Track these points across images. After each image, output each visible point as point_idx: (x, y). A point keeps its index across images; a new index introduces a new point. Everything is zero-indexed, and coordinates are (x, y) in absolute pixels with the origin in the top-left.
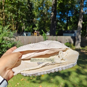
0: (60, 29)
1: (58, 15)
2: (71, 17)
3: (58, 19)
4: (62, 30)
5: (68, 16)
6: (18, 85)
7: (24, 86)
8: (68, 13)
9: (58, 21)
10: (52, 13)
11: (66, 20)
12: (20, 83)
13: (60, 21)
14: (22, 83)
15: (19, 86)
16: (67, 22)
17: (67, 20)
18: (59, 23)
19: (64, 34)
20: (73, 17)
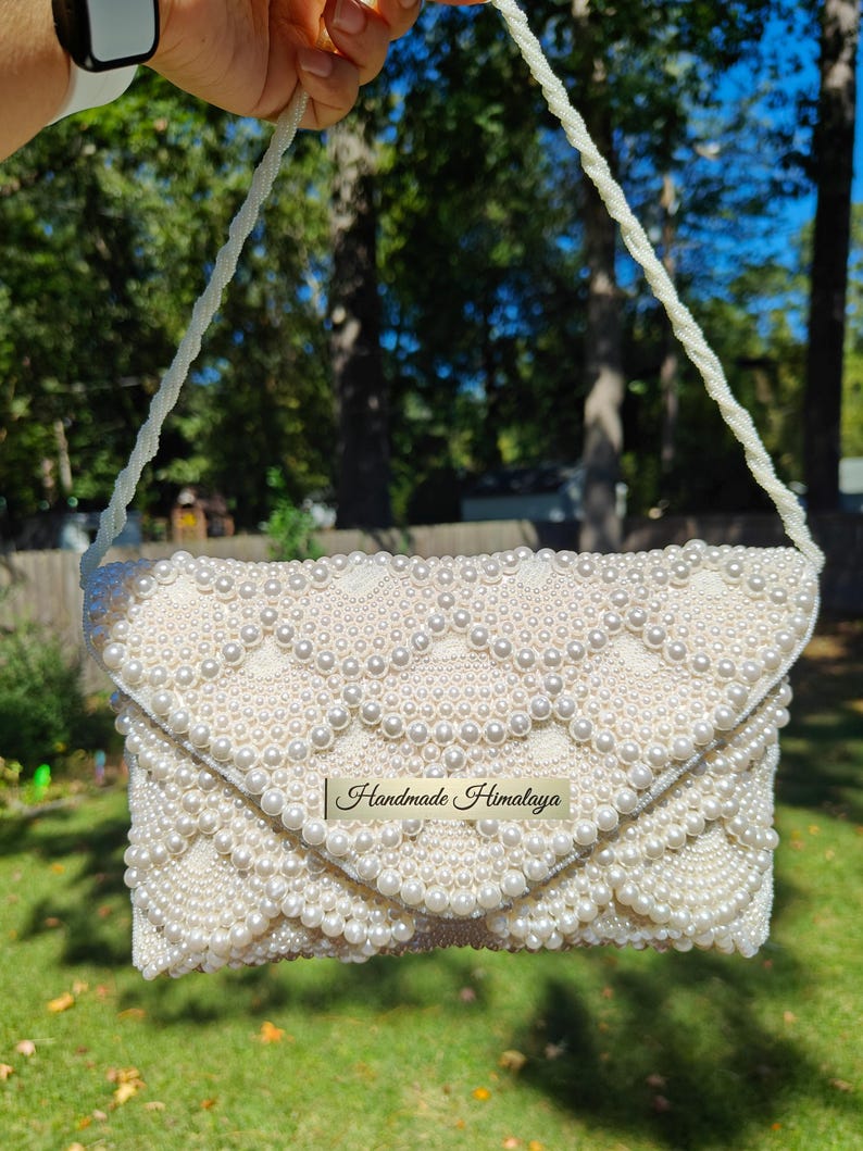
1: (399, 330)
2: (521, 344)
3: (408, 371)
4: (449, 470)
5: (496, 333)
6: (24, 1058)
7: (91, 1058)
8: (489, 306)
9: (401, 387)
10: (339, 315)
11: (482, 377)
12: (49, 1042)
13: (422, 382)
14: (67, 1033)
15: (40, 1069)
16: (490, 386)
17: (490, 369)
18: (416, 411)
19: (468, 506)
20: (542, 343)
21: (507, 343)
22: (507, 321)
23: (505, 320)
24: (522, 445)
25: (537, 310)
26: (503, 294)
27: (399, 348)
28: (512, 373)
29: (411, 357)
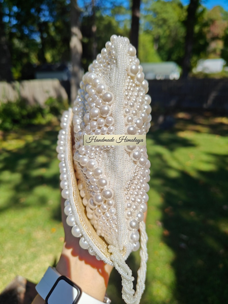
0: (25, 61)
1: (10, 16)
2: (50, 24)
3: (14, 30)
5: (43, 19)
8: (39, 10)
9: (12, 35)
11: (39, 34)
13: (19, 34)
16: (42, 38)
17: (41, 31)
18: (17, 42)
19: (38, 75)
20: (58, 24)
21: (45, 24)
22: (45, 16)
23: (44, 15)
24: (53, 57)
25: (55, 13)
26: (44, 7)
27: (10, 22)
28: (48, 33)
29: (14, 26)
